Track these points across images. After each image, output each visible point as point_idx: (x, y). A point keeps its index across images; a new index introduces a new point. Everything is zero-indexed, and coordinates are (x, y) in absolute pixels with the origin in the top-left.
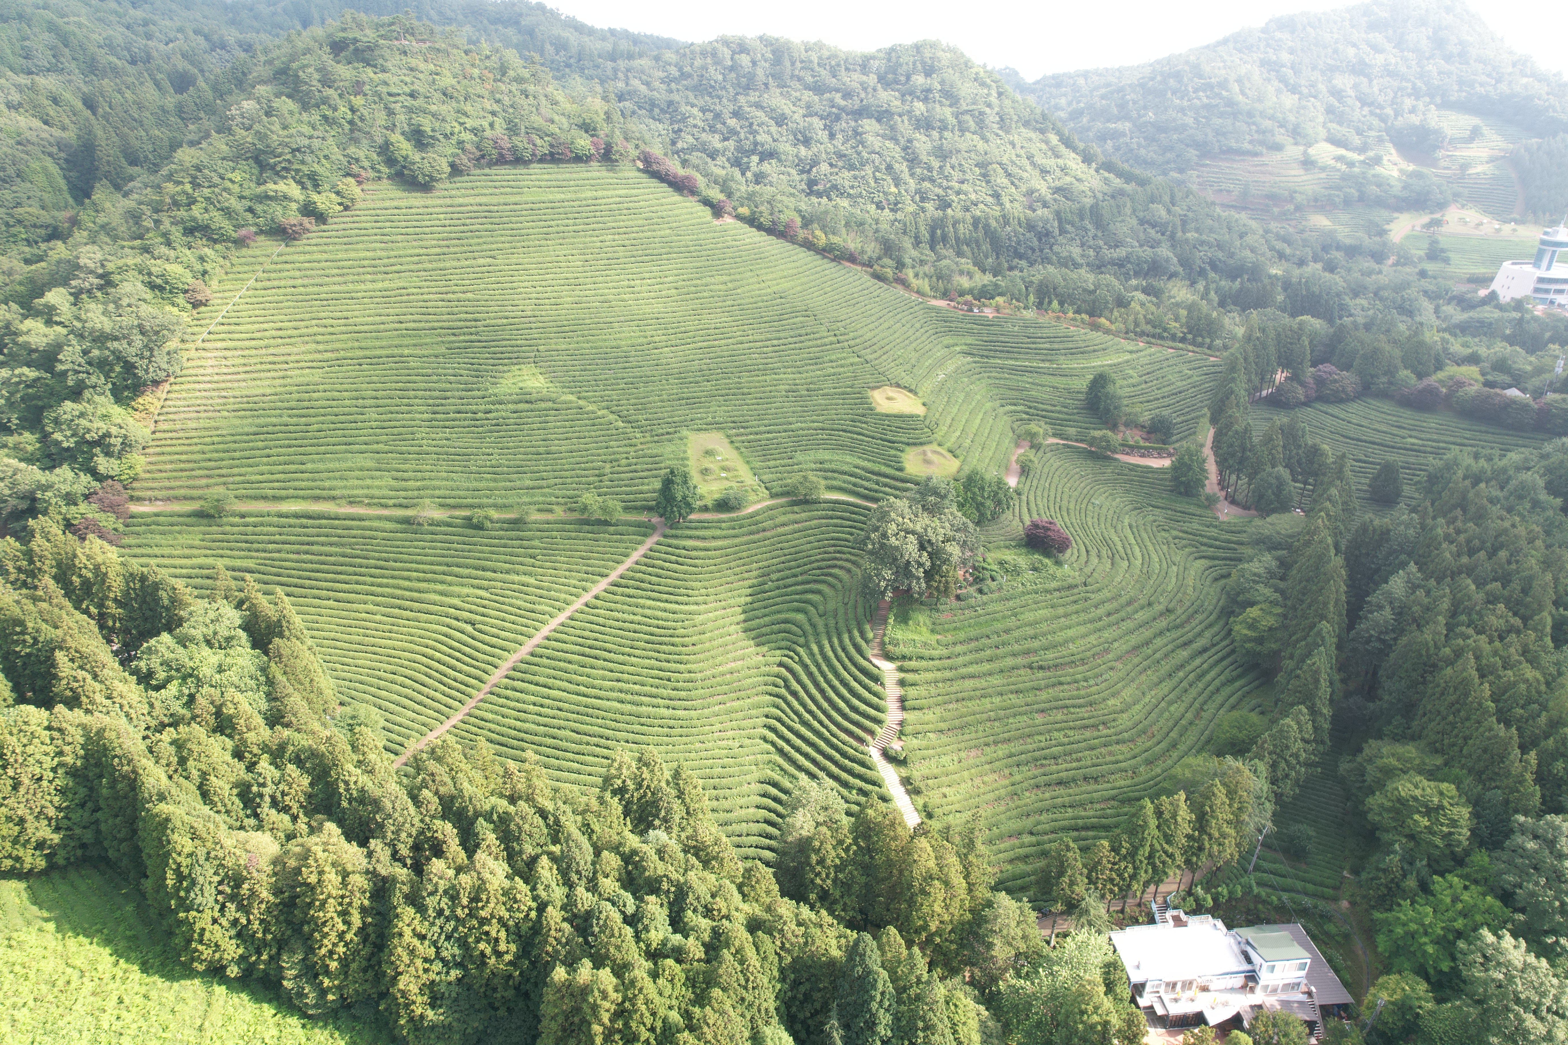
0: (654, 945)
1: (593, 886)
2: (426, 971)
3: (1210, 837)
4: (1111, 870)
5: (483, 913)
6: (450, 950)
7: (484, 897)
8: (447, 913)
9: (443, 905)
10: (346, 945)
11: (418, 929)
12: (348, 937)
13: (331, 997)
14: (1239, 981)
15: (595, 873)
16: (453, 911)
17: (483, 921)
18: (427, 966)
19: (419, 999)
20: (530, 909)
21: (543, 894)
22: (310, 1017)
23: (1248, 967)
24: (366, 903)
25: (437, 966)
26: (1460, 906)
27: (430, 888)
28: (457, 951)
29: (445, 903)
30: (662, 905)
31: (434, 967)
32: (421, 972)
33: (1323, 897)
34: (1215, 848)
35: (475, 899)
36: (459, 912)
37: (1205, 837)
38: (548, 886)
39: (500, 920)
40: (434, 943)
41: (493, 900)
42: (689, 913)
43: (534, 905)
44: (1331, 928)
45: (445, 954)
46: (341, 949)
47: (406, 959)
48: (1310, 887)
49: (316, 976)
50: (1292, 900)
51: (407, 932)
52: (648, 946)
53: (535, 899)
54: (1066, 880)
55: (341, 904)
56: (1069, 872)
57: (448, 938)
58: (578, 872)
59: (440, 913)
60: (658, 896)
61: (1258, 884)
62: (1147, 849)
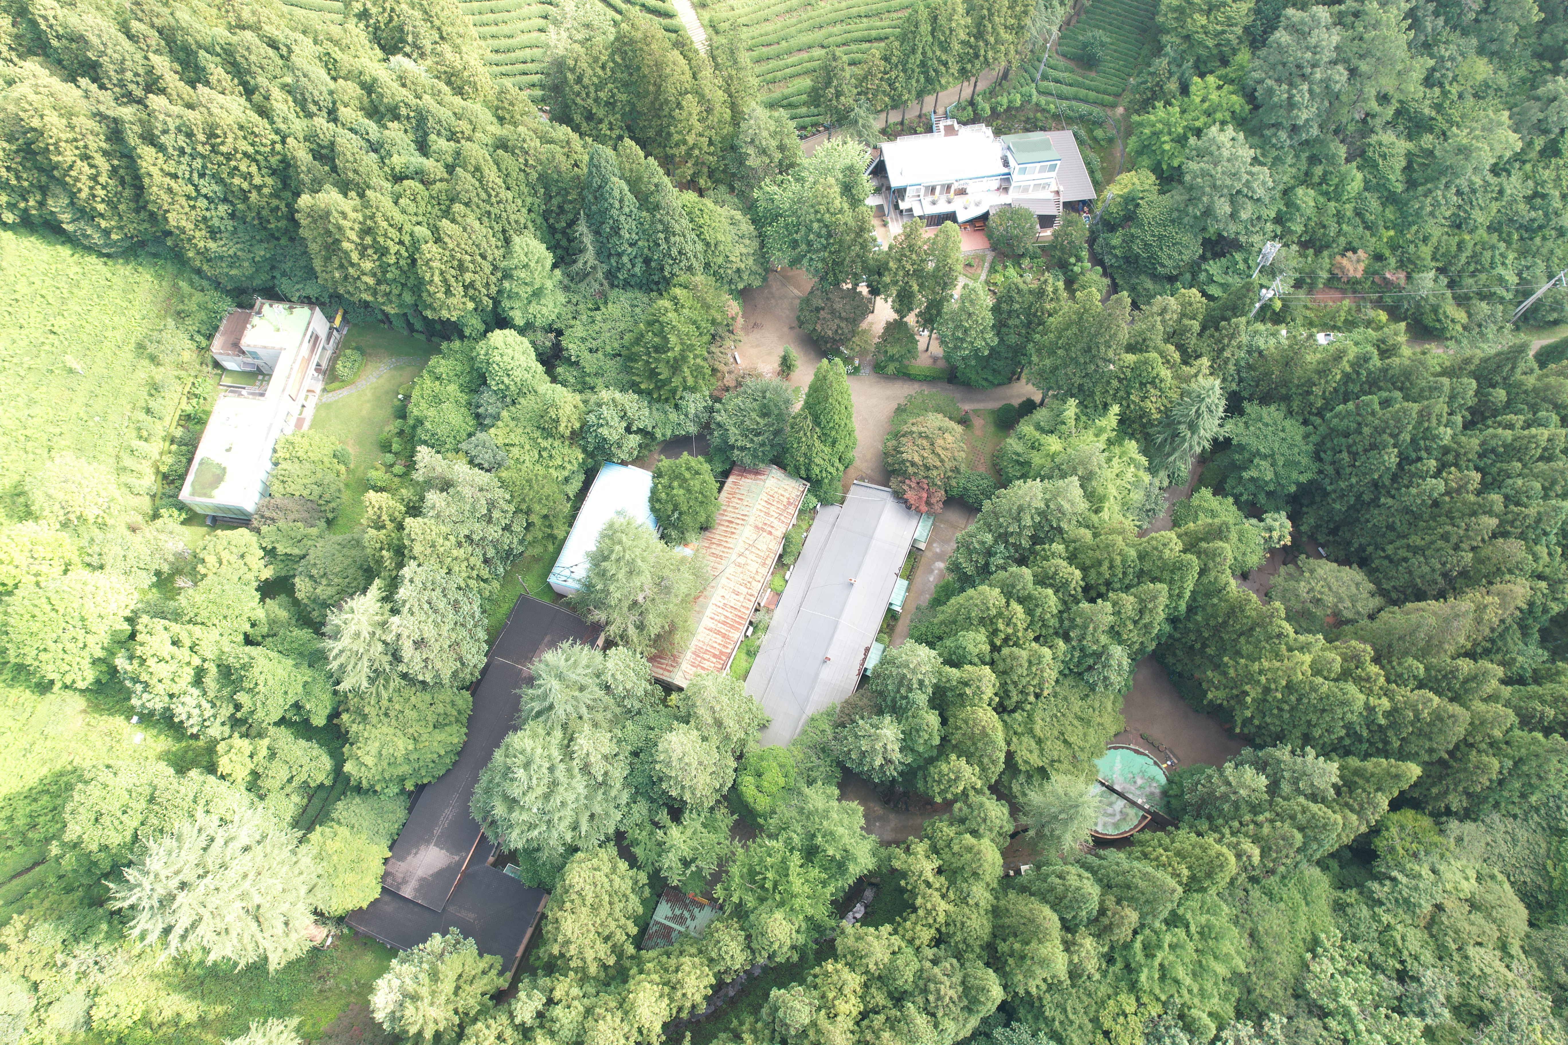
0: (398, 169)
1: (333, 116)
2: (193, 207)
3: (987, 43)
4: (881, 79)
5: (224, 149)
6: (208, 187)
7: (219, 132)
8: (188, 150)
9: (181, 143)
10: (104, 187)
11: (165, 167)
12: (102, 179)
13: (114, 237)
14: (995, 184)
15: (334, 103)
16: (194, 149)
17: (229, 157)
18: (192, 203)
19: (198, 234)
20: (274, 143)
21: (283, 127)
22: (108, 256)
23: (1006, 170)
24: (104, 145)
25: (202, 203)
26: (1206, 105)
27: (160, 126)
28: (216, 188)
29: (182, 140)
30: (406, 131)
31: (198, 204)
32: (187, 209)
33: (1103, 105)
34: (990, 54)
35: (211, 135)
36: (200, 148)
37: (981, 43)
38: (285, 120)
39: (245, 154)
40: (190, 181)
41: (230, 136)
42: (433, 137)
43: (277, 138)
44: (1099, 133)
45: (204, 191)
46: (100, 192)
47: (165, 197)
48: (1092, 95)
49: (93, 218)
50: (1070, 108)
51: (155, 171)
52: (393, 169)
53: (277, 132)
54: (832, 90)
55: (77, 148)
56: (835, 83)
57: (202, 175)
58: (316, 103)
59: (182, 152)
60: (400, 122)
61: (1039, 92)
62: (919, 56)
